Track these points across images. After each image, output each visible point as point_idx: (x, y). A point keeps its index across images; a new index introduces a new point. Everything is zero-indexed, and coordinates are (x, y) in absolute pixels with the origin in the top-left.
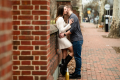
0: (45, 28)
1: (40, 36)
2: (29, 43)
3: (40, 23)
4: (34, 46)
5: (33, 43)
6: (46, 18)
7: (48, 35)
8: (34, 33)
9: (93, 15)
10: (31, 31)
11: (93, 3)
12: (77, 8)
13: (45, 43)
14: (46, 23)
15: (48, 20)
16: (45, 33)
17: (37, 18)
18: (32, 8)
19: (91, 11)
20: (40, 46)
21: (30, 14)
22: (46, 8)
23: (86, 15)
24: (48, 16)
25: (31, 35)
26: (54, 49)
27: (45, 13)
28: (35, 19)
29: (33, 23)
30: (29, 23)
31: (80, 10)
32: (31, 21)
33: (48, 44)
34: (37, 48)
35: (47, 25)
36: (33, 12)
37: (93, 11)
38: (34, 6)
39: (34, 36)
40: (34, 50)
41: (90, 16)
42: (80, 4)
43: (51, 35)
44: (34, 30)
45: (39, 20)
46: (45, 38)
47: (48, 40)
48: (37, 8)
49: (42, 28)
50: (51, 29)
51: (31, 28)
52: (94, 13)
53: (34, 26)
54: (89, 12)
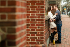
0: (43, 17)
1: (40, 21)
2: (35, 25)
3: (40, 15)
4: (37, 27)
5: (37, 25)
6: (43, 12)
7: (44, 21)
8: (37, 20)
9: (67, 11)
10: (36, 19)
11: (67, 4)
12: (59, 7)
13: (43, 25)
14: (43, 15)
15: (44, 13)
16: (43, 20)
17: (39, 12)
18: (36, 7)
19: (66, 9)
20: (40, 27)
21: (35, 10)
22: (43, 7)
23: (63, 11)
24: (44, 11)
25: (36, 21)
26: (47, 28)
27: (43, 10)
28: (38, 13)
29: (37, 15)
30: (35, 15)
31: (60, 8)
32: (36, 14)
33: (44, 26)
34: (39, 28)
35: (44, 16)
36: (37, 9)
37: (67, 9)
38: (37, 6)
39: (37, 21)
40: (37, 29)
41: (65, 11)
42: (61, 5)
43: (45, 21)
44: (37, 19)
45: (40, 13)
46: (43, 23)
47: (44, 23)
48: (39, 7)
49: (41, 17)
50: (46, 18)
51: (36, 17)
52: (68, 10)
53: (37, 16)
54: (65, 9)
